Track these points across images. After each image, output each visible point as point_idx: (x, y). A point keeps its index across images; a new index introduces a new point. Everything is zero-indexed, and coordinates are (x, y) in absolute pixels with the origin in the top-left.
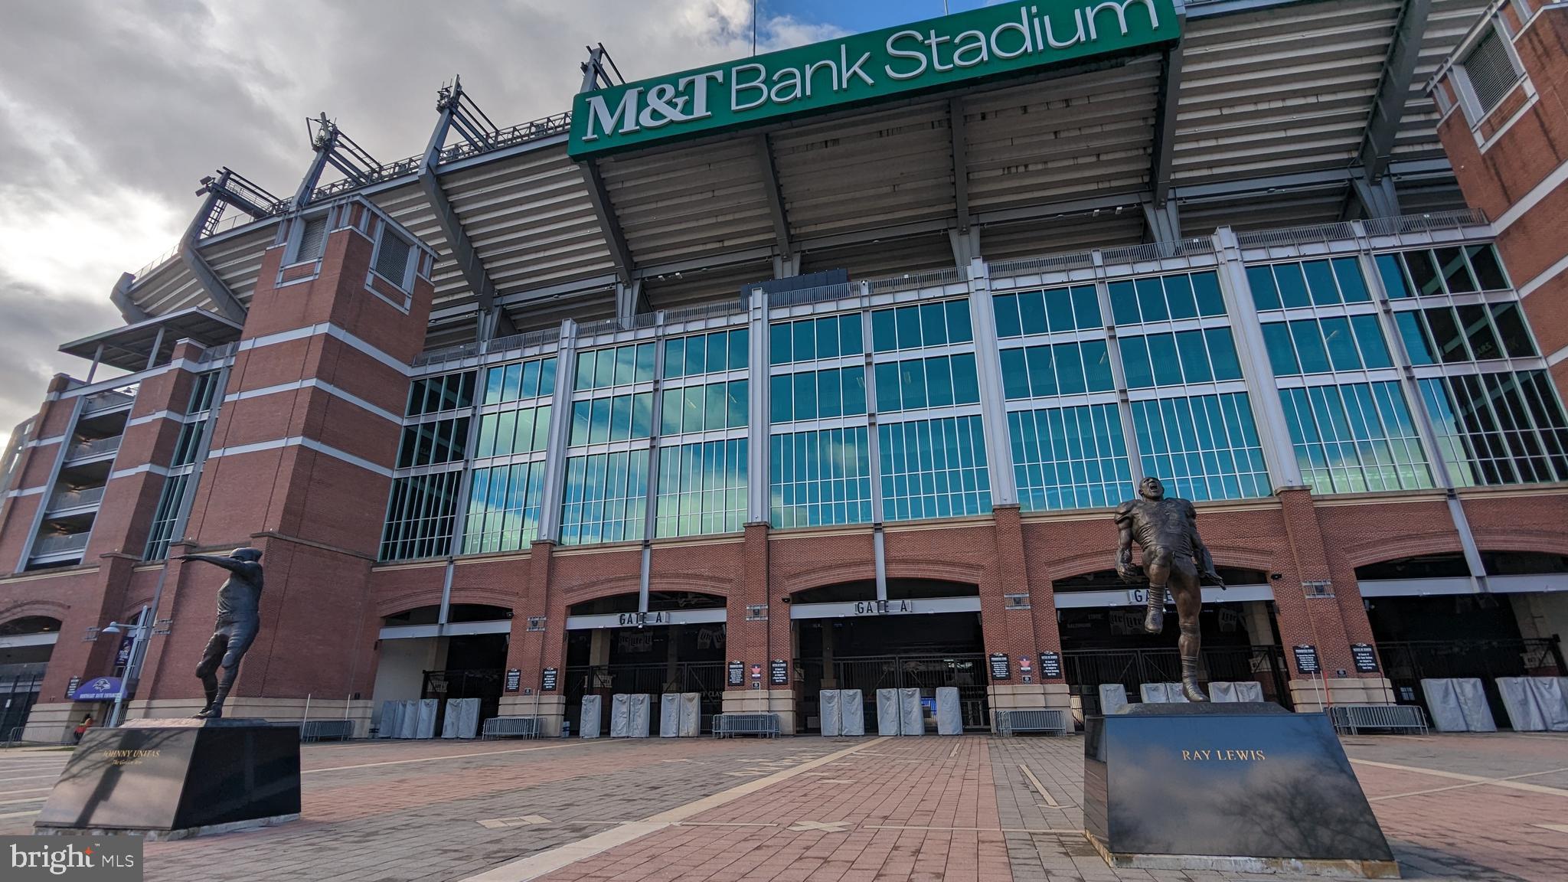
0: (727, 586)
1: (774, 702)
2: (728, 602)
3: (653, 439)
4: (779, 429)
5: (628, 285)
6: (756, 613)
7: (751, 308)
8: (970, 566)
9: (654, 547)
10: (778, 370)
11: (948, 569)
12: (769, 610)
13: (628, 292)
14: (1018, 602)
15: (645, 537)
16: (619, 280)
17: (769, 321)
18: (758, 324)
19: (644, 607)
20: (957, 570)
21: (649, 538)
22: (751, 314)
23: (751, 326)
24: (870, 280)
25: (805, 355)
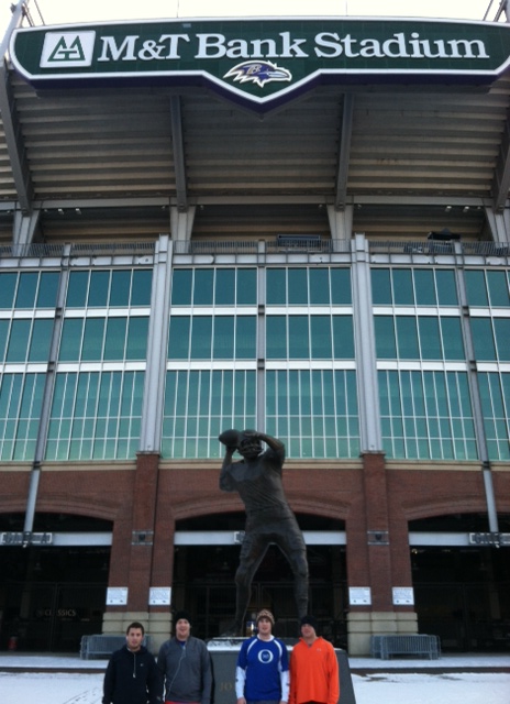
0: (116, 511)
1: (153, 624)
2: (115, 527)
3: (51, 363)
4: (174, 365)
5: (26, 214)
6: (142, 538)
7: (157, 251)
8: (339, 503)
9: (44, 469)
10: (178, 311)
11: (320, 505)
12: (154, 535)
13: (27, 220)
14: (379, 538)
15: (36, 458)
16: (19, 207)
17: (173, 265)
18: (162, 267)
19: (29, 526)
20: (328, 506)
21: (39, 459)
22: (156, 256)
23: (155, 268)
24: (268, 239)
25: (203, 300)
